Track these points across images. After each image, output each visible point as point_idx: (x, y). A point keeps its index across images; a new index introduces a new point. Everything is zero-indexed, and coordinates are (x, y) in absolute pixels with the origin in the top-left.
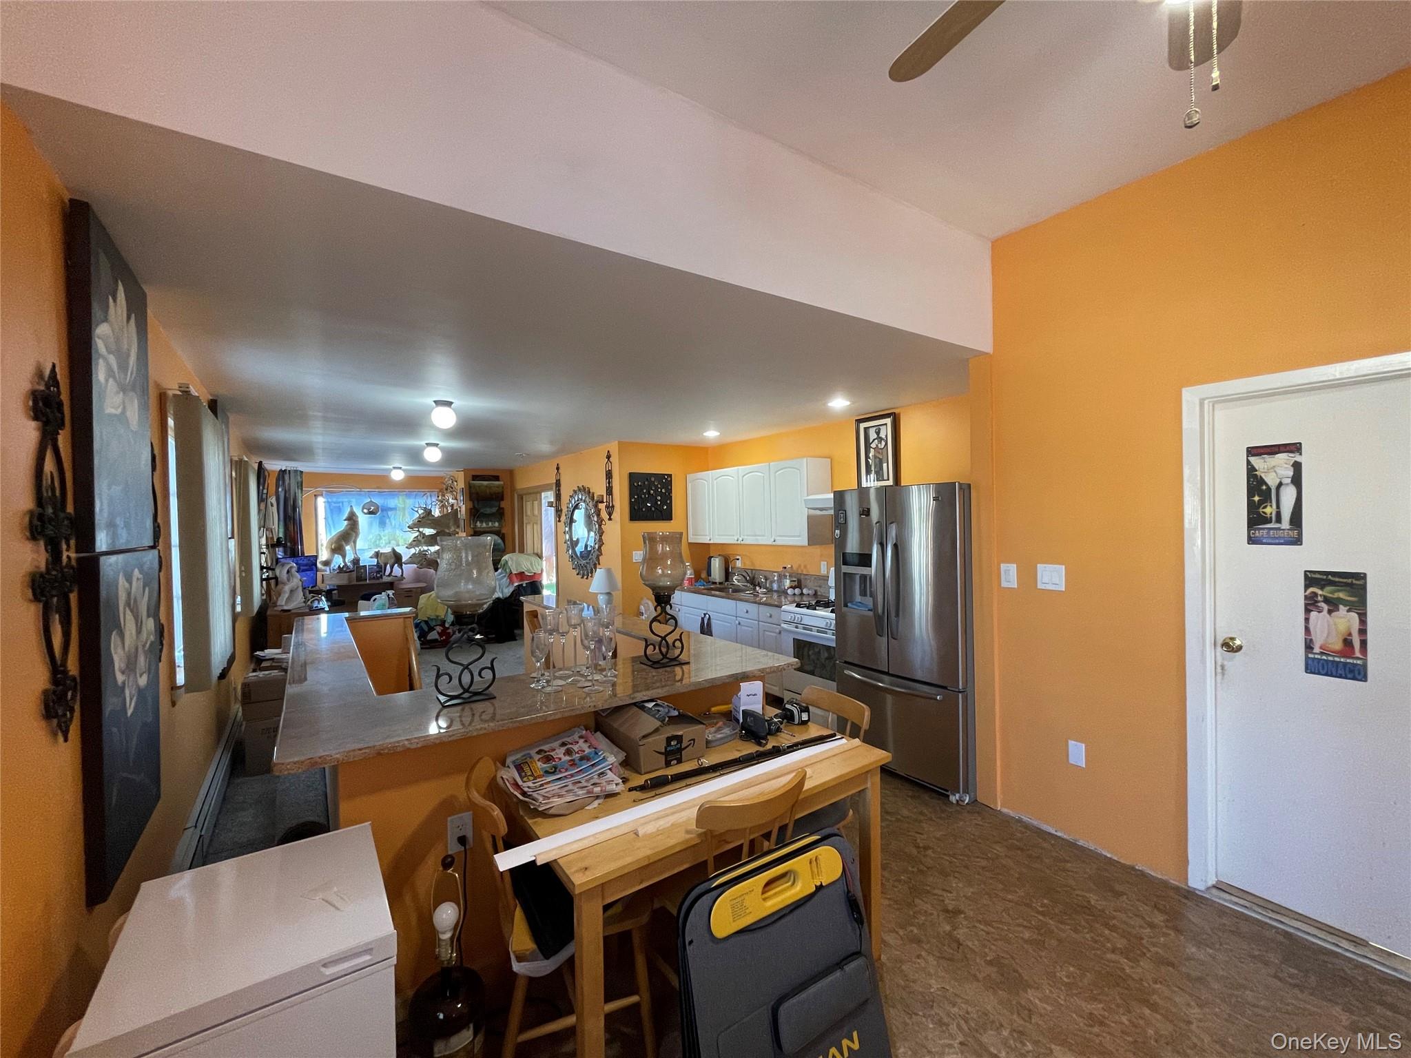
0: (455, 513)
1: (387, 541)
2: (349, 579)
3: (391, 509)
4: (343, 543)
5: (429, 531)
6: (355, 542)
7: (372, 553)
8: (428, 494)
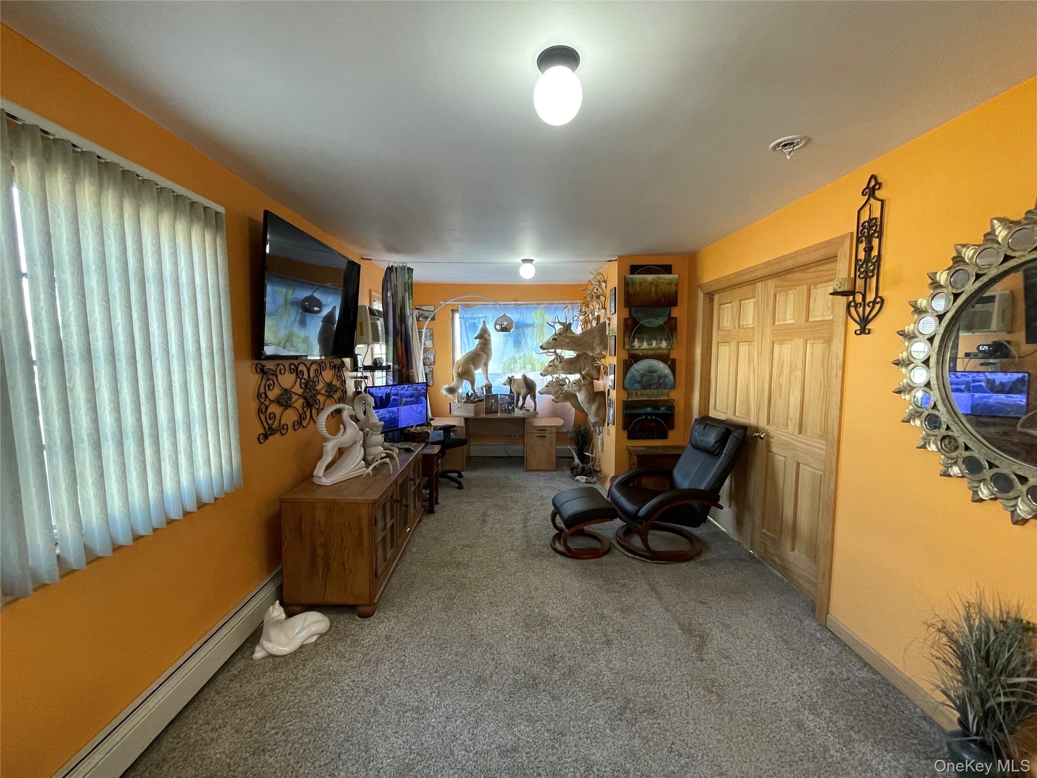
0: (602, 328)
1: (522, 365)
2: (476, 412)
3: (528, 326)
4: (472, 367)
5: (569, 354)
6: (486, 365)
7: (504, 379)
8: (570, 306)
